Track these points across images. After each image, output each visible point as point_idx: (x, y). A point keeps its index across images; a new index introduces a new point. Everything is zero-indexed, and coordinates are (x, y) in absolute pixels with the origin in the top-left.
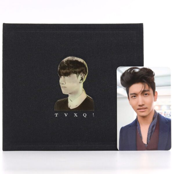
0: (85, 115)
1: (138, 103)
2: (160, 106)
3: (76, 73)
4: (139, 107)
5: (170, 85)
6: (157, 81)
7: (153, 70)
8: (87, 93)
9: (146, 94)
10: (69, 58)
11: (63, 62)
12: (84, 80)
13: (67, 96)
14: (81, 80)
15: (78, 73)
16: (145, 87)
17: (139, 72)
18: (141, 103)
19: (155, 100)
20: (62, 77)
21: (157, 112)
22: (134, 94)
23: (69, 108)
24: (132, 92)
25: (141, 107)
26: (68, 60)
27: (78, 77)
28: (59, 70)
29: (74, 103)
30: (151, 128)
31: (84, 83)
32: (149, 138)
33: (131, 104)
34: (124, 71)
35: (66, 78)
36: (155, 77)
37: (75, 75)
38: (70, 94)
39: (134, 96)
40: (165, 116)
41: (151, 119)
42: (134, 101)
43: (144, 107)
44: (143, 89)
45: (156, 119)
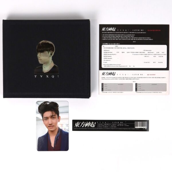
0: (53, 77)
1: (48, 123)
2: (62, 125)
3: (47, 50)
4: (49, 126)
5: (68, 112)
6: (60, 110)
7: (58, 103)
8: (54, 63)
9: (53, 118)
10: (43, 41)
11: (40, 44)
12: (53, 55)
13: (42, 65)
14: (51, 55)
15: (49, 51)
16: (53, 113)
17: (49, 104)
18: (50, 123)
19: (59, 121)
20: (39, 53)
21: (60, 128)
22: (46, 117)
23: (43, 72)
24: (45, 117)
25: (51, 126)
26: (42, 43)
27: (48, 53)
28: (37, 49)
29: (46, 69)
30: (56, 138)
31: (52, 57)
32: (55, 144)
33: (44, 123)
34: (40, 104)
35: (42, 54)
36: (59, 107)
37: (47, 52)
38: (44, 63)
39: (47, 119)
40: (65, 131)
41: (56, 132)
42: (47, 122)
43: (52, 125)
44: (52, 115)
45: (59, 132)
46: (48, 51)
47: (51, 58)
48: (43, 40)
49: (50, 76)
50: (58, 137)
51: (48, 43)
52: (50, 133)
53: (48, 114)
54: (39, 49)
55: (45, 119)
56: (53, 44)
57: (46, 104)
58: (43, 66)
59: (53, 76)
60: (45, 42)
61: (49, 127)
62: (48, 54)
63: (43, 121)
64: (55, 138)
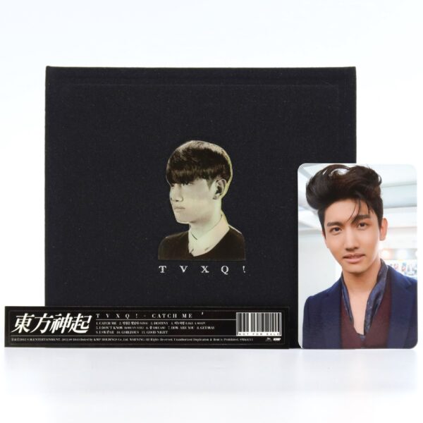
46: (207, 178)
47: (218, 203)
48: (189, 140)
49: (214, 269)
50: (377, 296)
51: (208, 151)
52: (349, 281)
53: (342, 210)
54: (176, 171)
55: (331, 230)
56: (225, 154)
57: (335, 173)
58: (190, 231)
59: (225, 269)
60: (197, 146)
61: (345, 257)
62: (207, 188)
63: (322, 237)
64: (369, 300)
